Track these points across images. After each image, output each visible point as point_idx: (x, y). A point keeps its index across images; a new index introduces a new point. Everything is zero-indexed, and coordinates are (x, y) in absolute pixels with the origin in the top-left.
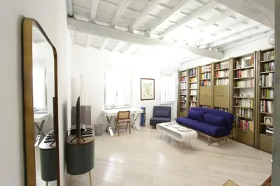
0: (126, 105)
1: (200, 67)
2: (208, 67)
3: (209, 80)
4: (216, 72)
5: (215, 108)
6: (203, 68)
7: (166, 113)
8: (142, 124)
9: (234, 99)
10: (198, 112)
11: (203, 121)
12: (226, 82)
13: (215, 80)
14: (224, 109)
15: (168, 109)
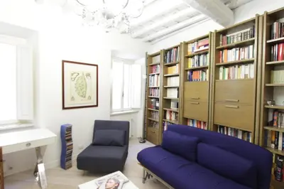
0: (22, 122)
1: (187, 44)
2: (201, 43)
3: (204, 69)
5: (216, 126)
6: (190, 46)
7: (117, 136)
9: (267, 110)
10: (185, 138)
11: (196, 161)
13: (218, 67)
14: (236, 131)
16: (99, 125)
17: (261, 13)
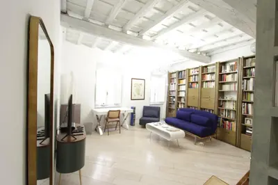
0: (117, 104)
1: (189, 70)
2: (196, 70)
3: (197, 83)
4: (203, 75)
5: (201, 109)
6: (191, 71)
7: (155, 113)
8: (132, 123)
9: (219, 101)
10: (186, 112)
11: (190, 121)
12: (212, 85)
13: (202, 83)
14: (210, 110)
15: (158, 110)
16: (146, 108)
17: (218, 61)
